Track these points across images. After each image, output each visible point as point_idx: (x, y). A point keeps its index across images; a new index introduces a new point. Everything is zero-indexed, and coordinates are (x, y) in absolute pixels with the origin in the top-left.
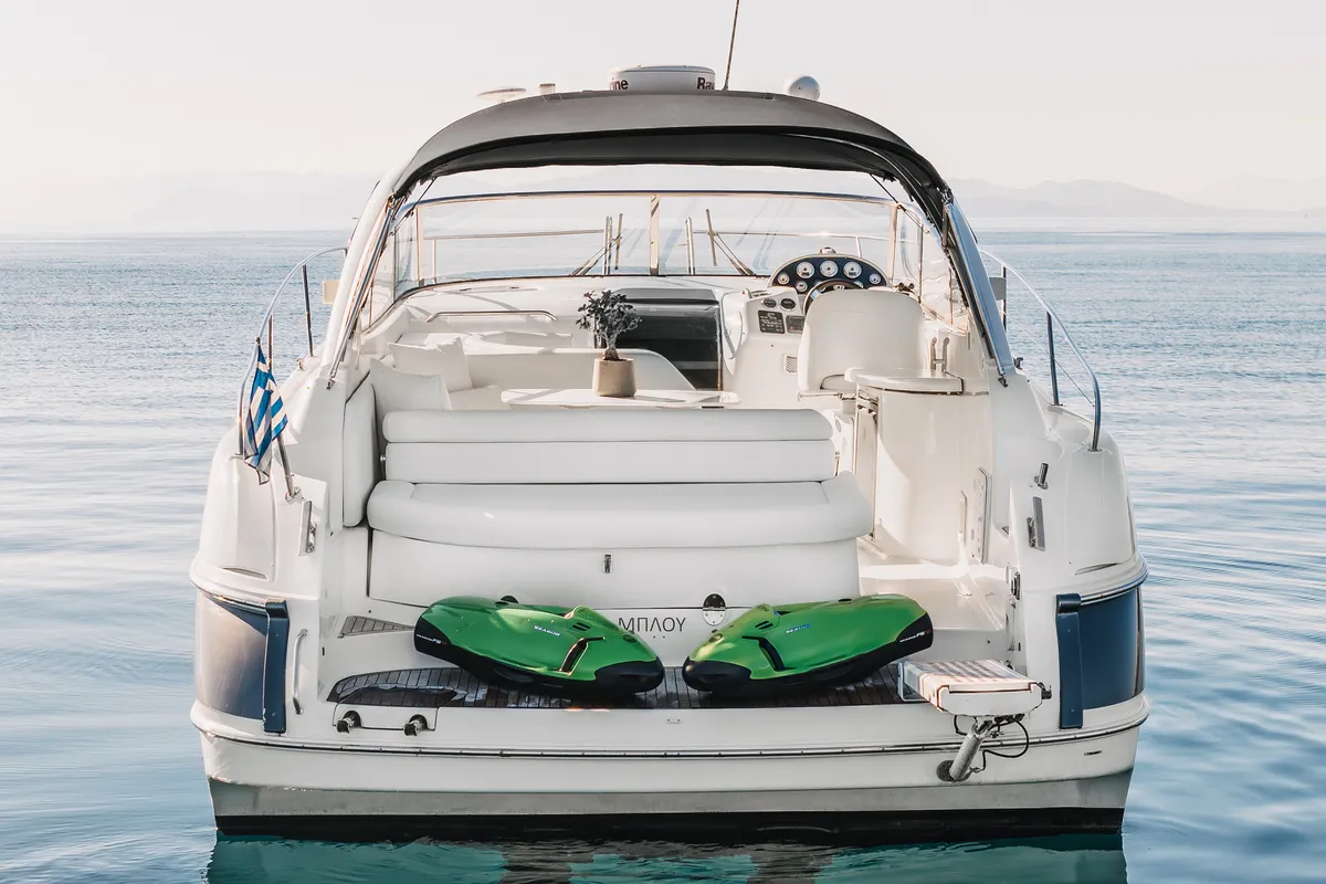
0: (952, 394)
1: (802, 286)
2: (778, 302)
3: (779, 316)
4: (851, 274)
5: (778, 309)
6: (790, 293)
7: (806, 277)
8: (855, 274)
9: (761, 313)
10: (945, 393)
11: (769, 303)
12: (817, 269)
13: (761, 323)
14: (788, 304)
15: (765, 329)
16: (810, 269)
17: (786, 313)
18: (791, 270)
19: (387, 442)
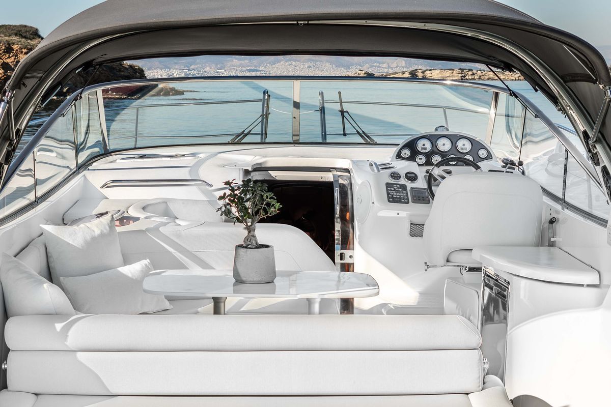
0: (588, 286)
1: (422, 159)
2: (403, 174)
3: (403, 187)
4: (462, 149)
5: (403, 181)
6: (412, 167)
7: (424, 151)
8: (466, 149)
9: (388, 185)
10: (582, 285)
11: (395, 176)
12: (434, 145)
13: (388, 194)
14: (412, 177)
15: (392, 199)
16: (429, 146)
17: (410, 185)
18: (411, 145)
19: (8, 350)
